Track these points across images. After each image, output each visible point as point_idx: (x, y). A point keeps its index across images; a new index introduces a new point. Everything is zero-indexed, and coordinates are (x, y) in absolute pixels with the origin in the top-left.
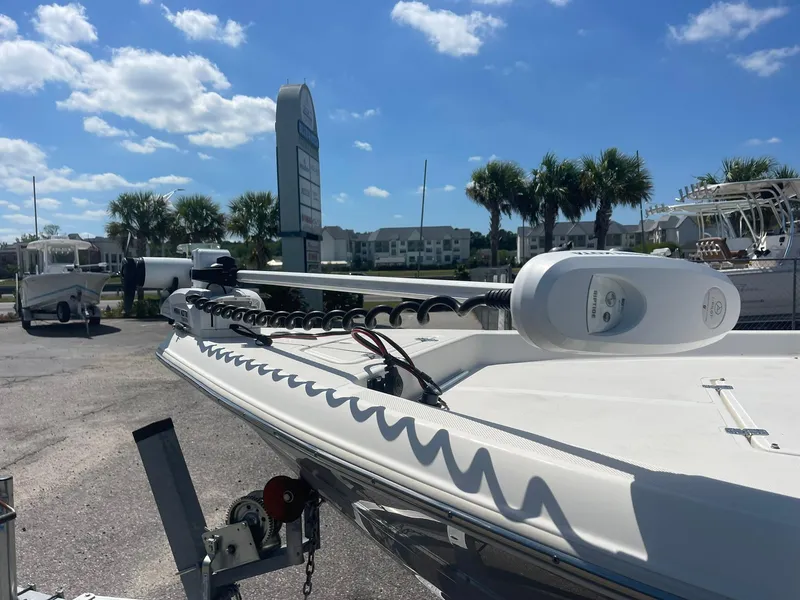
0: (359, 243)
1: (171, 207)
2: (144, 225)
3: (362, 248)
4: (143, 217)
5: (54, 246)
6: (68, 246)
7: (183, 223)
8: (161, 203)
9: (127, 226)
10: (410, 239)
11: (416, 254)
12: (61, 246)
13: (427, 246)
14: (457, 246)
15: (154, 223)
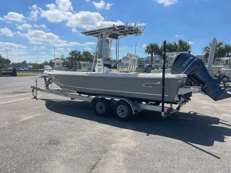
0: (141, 61)
1: (82, 53)
2: (76, 57)
3: (142, 62)
4: (75, 55)
5: (57, 62)
6: (59, 62)
7: (83, 57)
8: (79, 52)
9: (72, 57)
10: (156, 60)
11: (157, 64)
12: (58, 62)
13: (161, 62)
14: (170, 62)
15: (78, 57)
